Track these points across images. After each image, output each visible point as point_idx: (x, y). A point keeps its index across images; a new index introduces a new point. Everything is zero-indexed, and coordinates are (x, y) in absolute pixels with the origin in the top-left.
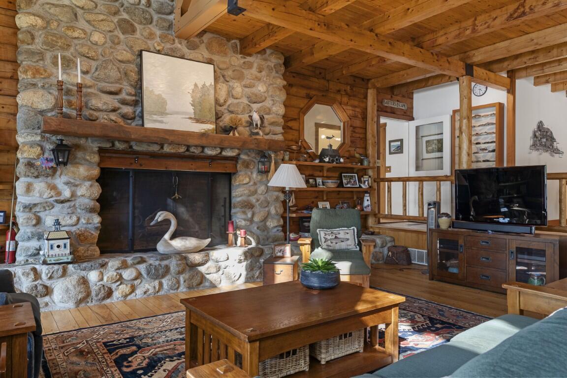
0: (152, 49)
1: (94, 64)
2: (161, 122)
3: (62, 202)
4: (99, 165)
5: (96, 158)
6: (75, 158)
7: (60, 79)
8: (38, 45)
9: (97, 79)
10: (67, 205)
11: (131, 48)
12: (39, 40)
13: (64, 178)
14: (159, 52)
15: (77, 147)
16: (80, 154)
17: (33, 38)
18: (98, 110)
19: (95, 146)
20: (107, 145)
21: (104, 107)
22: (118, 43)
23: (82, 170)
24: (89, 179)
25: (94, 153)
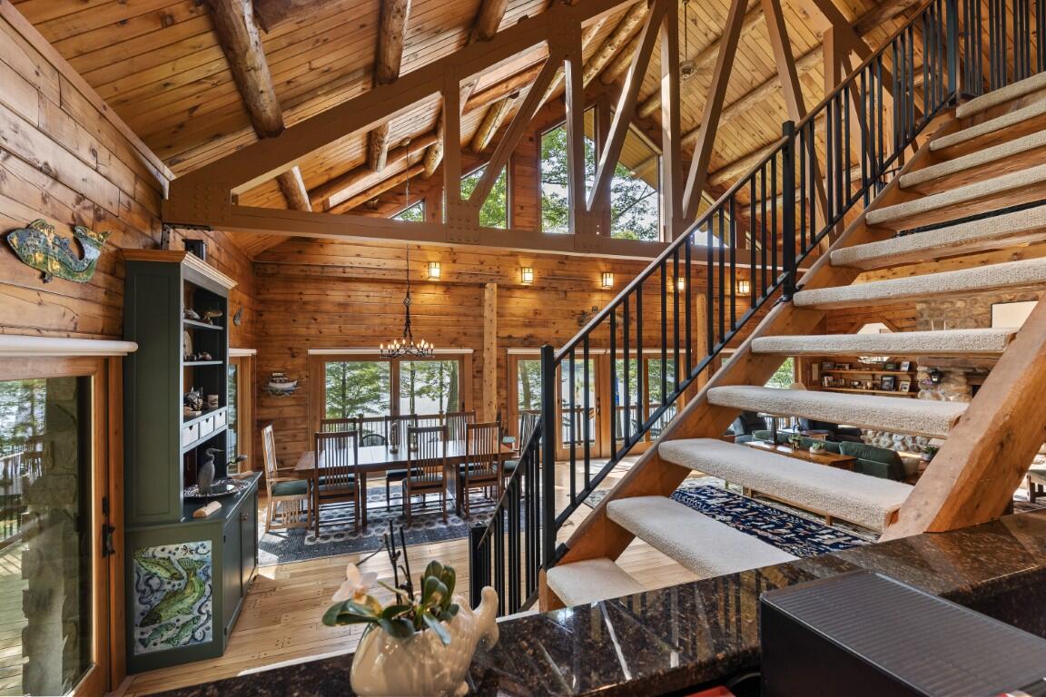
0: (1005, 301)
4: (967, 383)
5: (962, 380)
6: (950, 378)
8: (926, 317)
11: (985, 304)
12: (925, 315)
13: (942, 391)
14: (1011, 301)
15: (950, 372)
16: (952, 376)
17: (922, 315)
19: (961, 372)
20: (970, 371)
22: (976, 303)
23: (952, 386)
25: (960, 376)
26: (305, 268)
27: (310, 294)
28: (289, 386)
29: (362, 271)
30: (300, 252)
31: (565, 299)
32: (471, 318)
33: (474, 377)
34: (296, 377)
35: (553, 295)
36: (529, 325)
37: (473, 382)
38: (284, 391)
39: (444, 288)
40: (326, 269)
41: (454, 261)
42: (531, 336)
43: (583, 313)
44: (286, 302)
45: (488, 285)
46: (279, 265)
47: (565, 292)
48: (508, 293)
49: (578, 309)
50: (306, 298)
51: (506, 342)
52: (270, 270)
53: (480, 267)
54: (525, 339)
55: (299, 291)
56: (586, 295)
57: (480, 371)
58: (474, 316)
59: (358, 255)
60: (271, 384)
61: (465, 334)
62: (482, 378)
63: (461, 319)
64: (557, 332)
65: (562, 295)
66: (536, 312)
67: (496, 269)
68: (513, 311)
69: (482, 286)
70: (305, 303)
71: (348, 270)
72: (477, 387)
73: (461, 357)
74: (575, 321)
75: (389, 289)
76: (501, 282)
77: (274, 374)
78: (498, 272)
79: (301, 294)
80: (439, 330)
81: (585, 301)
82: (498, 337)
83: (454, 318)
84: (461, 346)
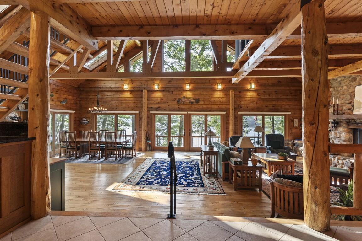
1: (344, 96)
2: (359, 111)
3: (337, 138)
6: (341, 125)
7: (338, 103)
9: (345, 100)
10: (338, 139)
13: (338, 131)
18: (345, 110)
19: (344, 121)
21: (346, 109)
23: (342, 129)
24: (344, 131)
25: (345, 124)
26: (90, 88)
27: (92, 96)
28: (87, 121)
29: (105, 88)
30: (89, 84)
31: (172, 94)
32: (139, 102)
33: (139, 121)
34: (89, 119)
35: (168, 93)
36: (159, 103)
37: (139, 122)
38: (85, 123)
39: (130, 92)
40: (96, 88)
41: (133, 83)
42: (159, 107)
43: (179, 99)
44: (86, 98)
45: (143, 90)
46: (84, 88)
47: (172, 92)
48: (151, 93)
49: (177, 97)
50: (91, 97)
51: (150, 109)
52: (82, 89)
53: (141, 85)
54: (157, 108)
55: (89, 95)
56: (180, 92)
57: (141, 119)
58: (140, 101)
59: (104, 84)
60: (82, 121)
61: (137, 107)
62: (142, 120)
63: (136, 102)
64: (169, 106)
65: (171, 93)
66: (162, 99)
67: (146, 85)
68: (152, 99)
69: (142, 91)
70: (91, 98)
71: (101, 88)
72: (140, 124)
73: (135, 114)
74: (176, 102)
75: (114, 93)
76: (148, 89)
77: (83, 118)
78: (147, 86)
79: (90, 95)
80: (129, 106)
81: (180, 95)
82: (147, 107)
83: (133, 102)
84: (135, 111)
